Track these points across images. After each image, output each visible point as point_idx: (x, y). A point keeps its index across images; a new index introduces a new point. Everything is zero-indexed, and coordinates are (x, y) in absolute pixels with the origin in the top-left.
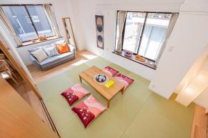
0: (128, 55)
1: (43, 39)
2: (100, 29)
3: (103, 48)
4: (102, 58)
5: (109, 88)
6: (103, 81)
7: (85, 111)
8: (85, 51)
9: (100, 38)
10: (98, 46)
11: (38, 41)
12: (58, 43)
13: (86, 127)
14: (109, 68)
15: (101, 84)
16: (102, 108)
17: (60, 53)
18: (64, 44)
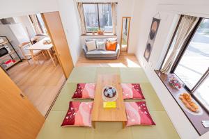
0: (173, 85)
1: (101, 34)
2: (152, 35)
3: (147, 60)
4: (144, 72)
5: (105, 109)
6: (108, 96)
7: (74, 111)
8: (134, 56)
9: (149, 47)
10: (144, 56)
11: (96, 34)
12: (109, 39)
13: (62, 125)
14: (137, 87)
15: (104, 98)
16: (87, 123)
17: (107, 49)
18: (113, 42)
